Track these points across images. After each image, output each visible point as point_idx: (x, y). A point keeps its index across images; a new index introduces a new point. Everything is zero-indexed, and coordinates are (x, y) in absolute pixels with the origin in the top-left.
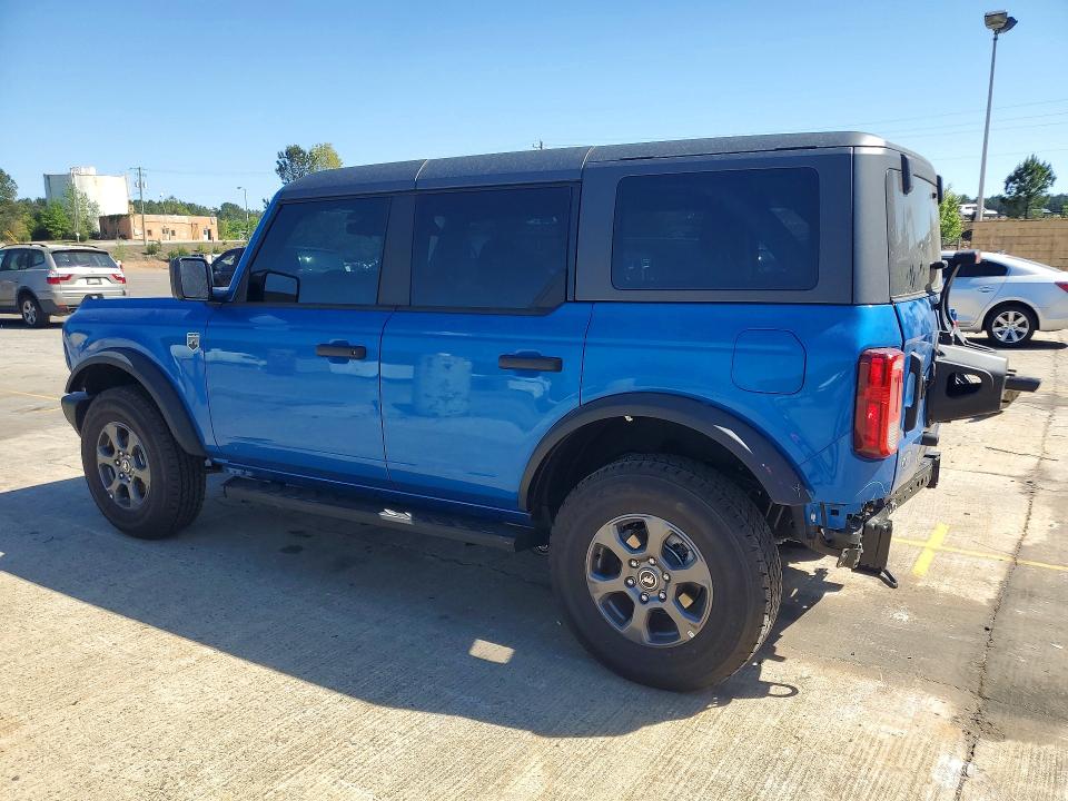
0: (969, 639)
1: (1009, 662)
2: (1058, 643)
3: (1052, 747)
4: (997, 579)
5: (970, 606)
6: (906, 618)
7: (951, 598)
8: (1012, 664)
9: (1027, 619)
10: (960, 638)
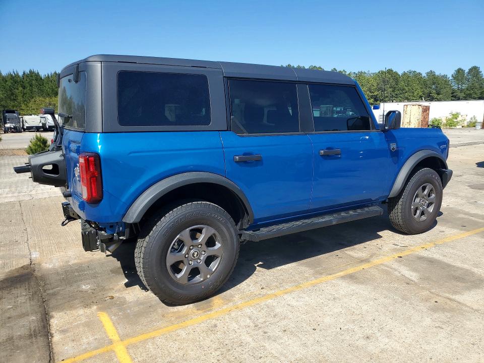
0: (51, 291)
1: (29, 290)
2: (9, 309)
3: (7, 271)
4: (57, 338)
5: (60, 308)
6: (84, 287)
7: (72, 307)
8: (27, 290)
9: (28, 315)
10: (55, 290)
